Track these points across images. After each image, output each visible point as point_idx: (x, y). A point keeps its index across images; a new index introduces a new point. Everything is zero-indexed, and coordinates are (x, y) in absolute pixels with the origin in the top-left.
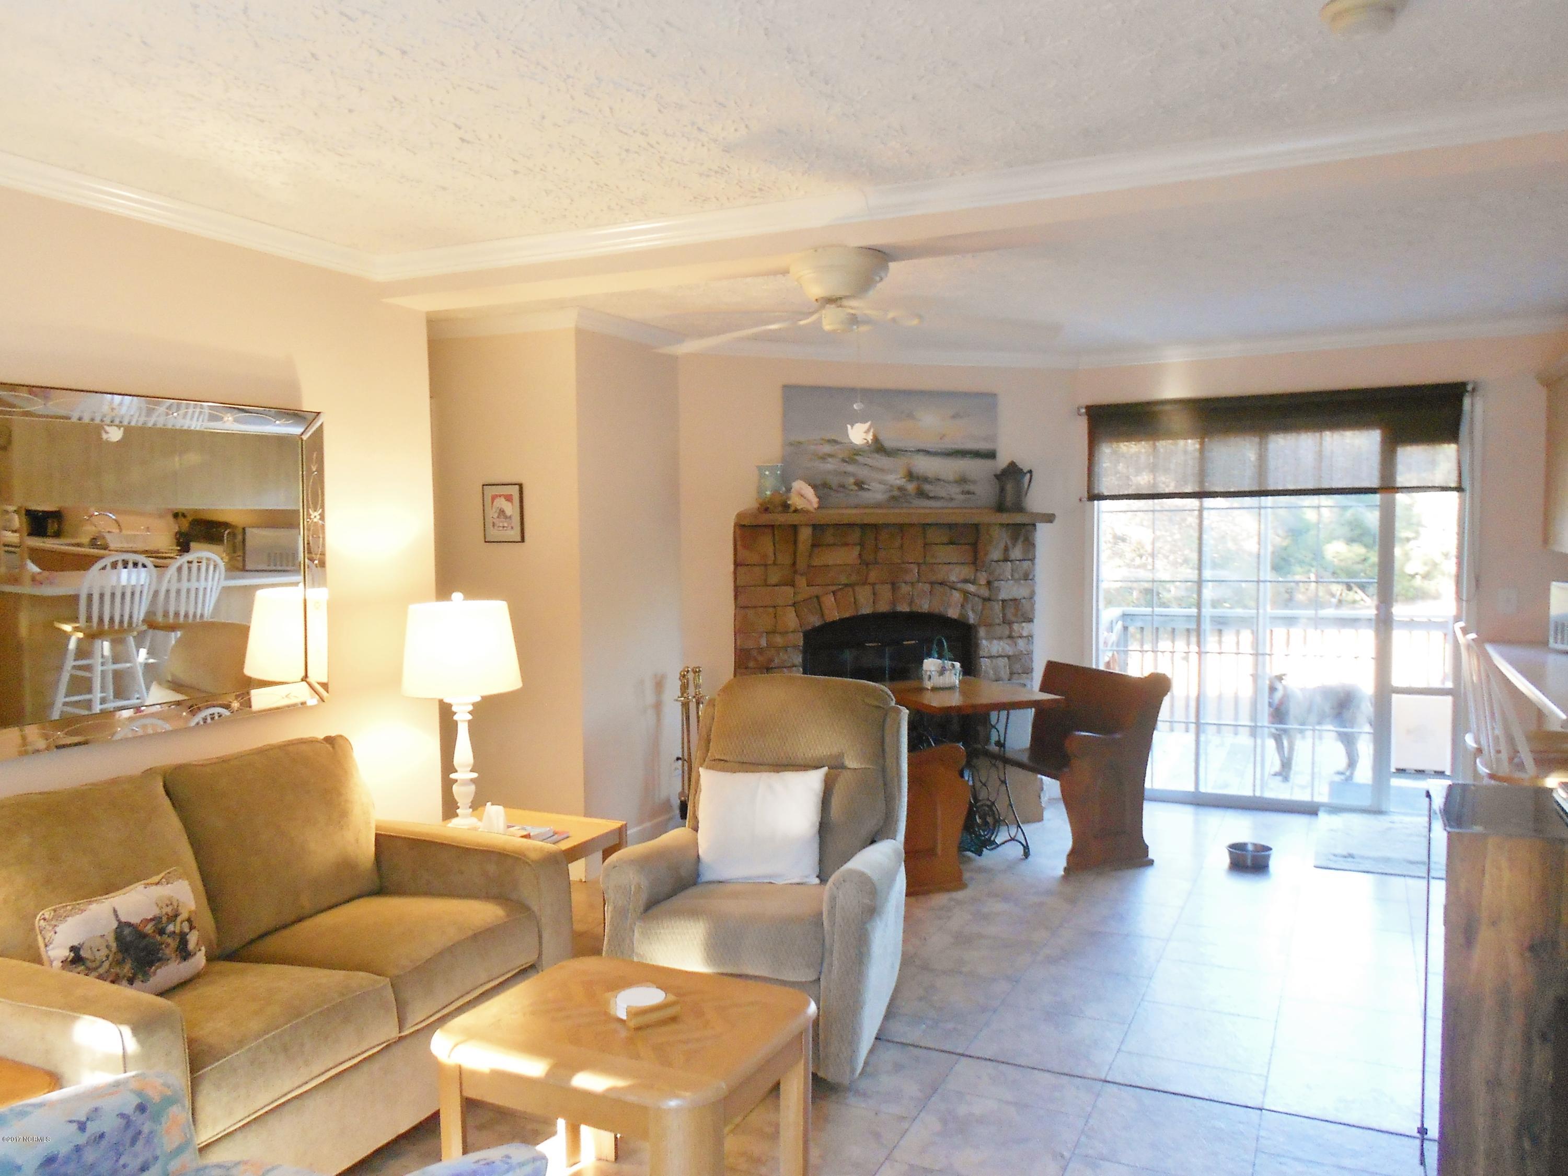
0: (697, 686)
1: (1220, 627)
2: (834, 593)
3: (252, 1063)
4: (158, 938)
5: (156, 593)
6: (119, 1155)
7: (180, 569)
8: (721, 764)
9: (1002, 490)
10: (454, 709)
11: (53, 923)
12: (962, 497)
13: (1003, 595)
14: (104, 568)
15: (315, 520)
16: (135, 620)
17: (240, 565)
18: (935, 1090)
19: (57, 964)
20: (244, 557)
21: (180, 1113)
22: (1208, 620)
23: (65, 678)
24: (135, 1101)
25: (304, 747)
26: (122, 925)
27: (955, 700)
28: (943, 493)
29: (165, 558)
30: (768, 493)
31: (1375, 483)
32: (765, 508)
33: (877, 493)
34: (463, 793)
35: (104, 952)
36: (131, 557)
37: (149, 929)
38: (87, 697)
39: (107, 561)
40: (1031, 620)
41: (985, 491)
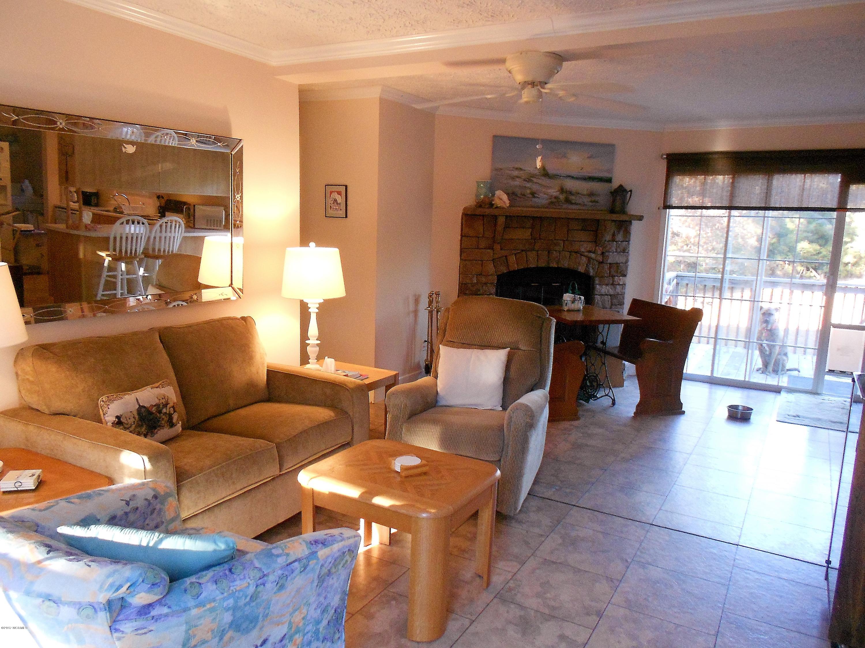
0: (437, 302)
1: (733, 286)
2: (515, 254)
3: (207, 481)
4: (159, 415)
5: (149, 238)
6: (146, 519)
7: (161, 226)
8: (451, 344)
9: (614, 201)
10: (309, 306)
11: (108, 403)
12: (591, 204)
13: (609, 261)
14: (122, 223)
15: (238, 199)
16: (138, 251)
17: (192, 225)
18: (559, 522)
19: (110, 424)
20: (194, 221)
21: (172, 501)
22: (727, 281)
23: (103, 282)
24: (153, 493)
25: (230, 321)
26: (141, 407)
27: (580, 317)
28: (580, 201)
29: (153, 220)
30: (482, 197)
31: (834, 205)
32: (480, 205)
33: (542, 200)
34: (312, 351)
35: (132, 420)
36: (136, 218)
37: (154, 410)
38: (114, 292)
39: (124, 220)
40: (625, 276)
41: (604, 201)
